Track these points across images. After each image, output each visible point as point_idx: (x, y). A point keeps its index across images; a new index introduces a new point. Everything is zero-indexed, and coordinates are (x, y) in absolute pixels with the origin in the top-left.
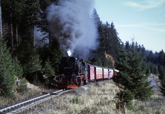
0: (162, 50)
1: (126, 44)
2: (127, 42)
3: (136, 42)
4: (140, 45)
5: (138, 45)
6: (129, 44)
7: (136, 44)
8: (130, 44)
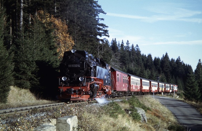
0: (167, 54)
1: (112, 44)
2: (114, 40)
3: (128, 41)
4: (133, 46)
5: (130, 45)
6: (117, 44)
7: (127, 44)
8: (119, 43)
